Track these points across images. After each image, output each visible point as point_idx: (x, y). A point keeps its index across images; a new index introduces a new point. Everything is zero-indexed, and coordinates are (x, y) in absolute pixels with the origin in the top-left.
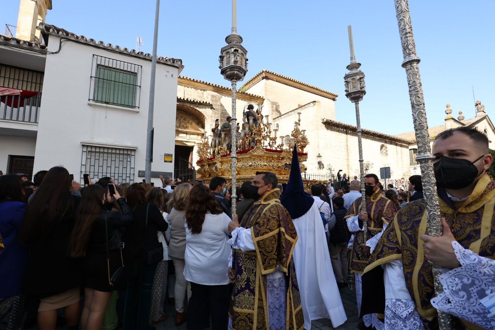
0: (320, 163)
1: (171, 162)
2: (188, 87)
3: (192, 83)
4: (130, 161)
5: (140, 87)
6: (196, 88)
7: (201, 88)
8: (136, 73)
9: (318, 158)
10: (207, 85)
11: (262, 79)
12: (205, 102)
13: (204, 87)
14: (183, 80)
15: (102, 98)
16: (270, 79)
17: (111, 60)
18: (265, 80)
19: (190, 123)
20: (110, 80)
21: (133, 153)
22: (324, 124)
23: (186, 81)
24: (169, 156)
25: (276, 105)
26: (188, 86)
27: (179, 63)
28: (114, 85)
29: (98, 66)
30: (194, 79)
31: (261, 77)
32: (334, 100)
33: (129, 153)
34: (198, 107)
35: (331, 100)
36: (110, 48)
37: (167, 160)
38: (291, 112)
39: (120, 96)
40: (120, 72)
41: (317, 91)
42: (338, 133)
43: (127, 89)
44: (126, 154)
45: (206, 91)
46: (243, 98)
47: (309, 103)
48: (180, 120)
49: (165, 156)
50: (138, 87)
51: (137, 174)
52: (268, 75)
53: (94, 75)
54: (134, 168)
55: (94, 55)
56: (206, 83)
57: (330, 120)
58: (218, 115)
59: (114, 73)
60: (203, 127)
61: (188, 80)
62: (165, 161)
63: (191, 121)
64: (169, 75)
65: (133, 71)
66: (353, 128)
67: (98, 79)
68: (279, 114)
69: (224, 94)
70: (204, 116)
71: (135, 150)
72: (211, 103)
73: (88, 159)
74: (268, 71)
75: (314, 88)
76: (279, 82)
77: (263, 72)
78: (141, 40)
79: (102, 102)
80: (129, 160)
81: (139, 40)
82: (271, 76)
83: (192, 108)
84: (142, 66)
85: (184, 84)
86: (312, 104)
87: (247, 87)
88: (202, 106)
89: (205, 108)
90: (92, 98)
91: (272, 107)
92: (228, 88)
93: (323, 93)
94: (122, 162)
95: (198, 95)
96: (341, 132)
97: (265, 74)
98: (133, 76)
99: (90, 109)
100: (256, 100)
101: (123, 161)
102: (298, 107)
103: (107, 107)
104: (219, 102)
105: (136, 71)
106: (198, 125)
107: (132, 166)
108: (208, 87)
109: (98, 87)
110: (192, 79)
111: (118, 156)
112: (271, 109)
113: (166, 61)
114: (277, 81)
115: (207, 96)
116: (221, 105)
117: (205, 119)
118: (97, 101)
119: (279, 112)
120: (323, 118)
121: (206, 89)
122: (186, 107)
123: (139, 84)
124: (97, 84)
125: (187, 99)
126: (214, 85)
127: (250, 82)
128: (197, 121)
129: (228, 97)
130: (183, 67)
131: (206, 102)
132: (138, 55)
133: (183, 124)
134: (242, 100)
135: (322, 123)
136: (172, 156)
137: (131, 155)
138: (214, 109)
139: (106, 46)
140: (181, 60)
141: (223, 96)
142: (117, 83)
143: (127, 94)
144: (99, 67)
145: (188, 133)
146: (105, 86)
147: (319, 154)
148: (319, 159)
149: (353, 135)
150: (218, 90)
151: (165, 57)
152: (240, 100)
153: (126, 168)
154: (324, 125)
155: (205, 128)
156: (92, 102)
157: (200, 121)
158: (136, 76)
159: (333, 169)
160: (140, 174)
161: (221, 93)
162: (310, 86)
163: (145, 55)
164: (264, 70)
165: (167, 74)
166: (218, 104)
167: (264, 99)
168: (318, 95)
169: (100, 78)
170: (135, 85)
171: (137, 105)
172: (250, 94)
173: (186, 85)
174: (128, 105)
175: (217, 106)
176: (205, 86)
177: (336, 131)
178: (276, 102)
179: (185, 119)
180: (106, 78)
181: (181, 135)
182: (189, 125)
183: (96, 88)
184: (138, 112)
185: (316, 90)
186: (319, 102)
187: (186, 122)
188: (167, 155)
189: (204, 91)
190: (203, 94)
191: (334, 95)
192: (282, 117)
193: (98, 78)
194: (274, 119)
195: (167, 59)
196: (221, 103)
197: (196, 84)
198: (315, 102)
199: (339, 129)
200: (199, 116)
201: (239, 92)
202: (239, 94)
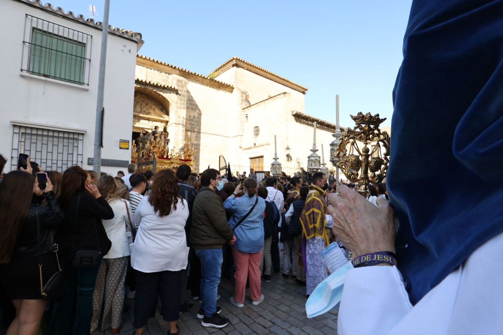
0: (288, 156)
1: (128, 149)
2: (151, 69)
3: (156, 64)
4: (78, 147)
5: (90, 60)
6: (160, 71)
7: (166, 71)
8: (85, 44)
9: (287, 150)
10: (173, 68)
11: (233, 67)
12: (169, 87)
13: (169, 70)
14: (146, 61)
15: (39, 69)
16: (240, 67)
17: (51, 25)
18: (235, 67)
19: (153, 108)
20: (51, 48)
21: (81, 137)
22: (293, 116)
23: (149, 62)
24: (125, 142)
25: (246, 94)
26: (151, 67)
27: (139, 37)
28: (56, 56)
29: (33, 30)
30: (157, 61)
31: (231, 64)
32: (304, 93)
33: (76, 137)
34: (162, 91)
35: (301, 93)
36: (49, 9)
37: (122, 146)
38: (261, 102)
39: (63, 70)
40: (64, 41)
41: (288, 84)
42: (306, 126)
43: (73, 62)
44: (71, 138)
45: (172, 74)
46: (212, 85)
47: (280, 94)
48: (141, 105)
49: (120, 142)
50: (88, 61)
51: (85, 161)
52: (239, 63)
53: (28, 40)
54: (82, 155)
55: (27, 15)
56: (172, 66)
57: (300, 113)
58: (184, 101)
59: (55, 40)
60: (167, 113)
61: (151, 61)
62: (121, 148)
63: (154, 107)
64: (126, 50)
65: (80, 40)
66: (321, 122)
67: (33, 46)
68: (248, 104)
69: (191, 80)
70: (168, 102)
71: (83, 134)
72: (176, 88)
73: (21, 142)
74: (238, 59)
75: (285, 80)
76: (250, 71)
77: (234, 59)
78: (94, 9)
79: (39, 74)
80: (75, 145)
81: (93, 9)
82: (241, 64)
83: (155, 92)
84: (92, 36)
85: (147, 66)
86: (282, 95)
87: (216, 74)
88: (166, 90)
89: (170, 93)
90: (25, 67)
91: (242, 96)
92: (195, 73)
93: (294, 85)
94: (67, 148)
95: (162, 78)
96: (309, 126)
97: (236, 61)
98: (81, 47)
99: (23, 81)
100: (225, 88)
101: (68, 146)
102: (268, 98)
103: (46, 81)
104: (185, 87)
105: (84, 42)
106: (162, 111)
107: (80, 152)
108: (174, 70)
109: (34, 55)
110: (156, 61)
111: (61, 140)
112: (240, 98)
113: (123, 33)
114: (247, 70)
115: (172, 80)
116: (188, 91)
117: (170, 105)
118: (33, 73)
119: (248, 102)
120: (293, 110)
121: (172, 72)
122: (148, 91)
123: (88, 57)
124: (32, 52)
125: (150, 82)
126: (180, 69)
127: (219, 69)
128: (161, 107)
129: (195, 83)
130: (142, 42)
131: (171, 87)
132: (87, 23)
133: (145, 109)
134: (210, 87)
135: (292, 115)
136: (128, 142)
137: (79, 140)
138: (180, 95)
139: (43, 5)
140: (141, 34)
141: (190, 81)
142: (60, 53)
143: (73, 67)
144: (35, 30)
145: (150, 119)
146: (43, 55)
147: (288, 146)
148: (288, 152)
149: (321, 129)
150: (185, 74)
151: (121, 29)
152: (208, 87)
153: (73, 154)
154: (293, 118)
155: (170, 115)
156: (25, 73)
157: (164, 107)
158: (85, 47)
159: (300, 162)
160: (90, 161)
161: (188, 78)
162: (281, 78)
163: (96, 24)
164: (235, 57)
165: (123, 48)
166: (184, 89)
167: (234, 88)
168: (289, 87)
169: (37, 44)
170: (83, 58)
171: (86, 82)
172: (219, 81)
173: (149, 66)
174: (74, 81)
175: (183, 92)
176: (171, 69)
177: (305, 124)
178: (246, 91)
179: (147, 104)
180: (44, 45)
181: (142, 121)
182: (151, 111)
183: (32, 57)
184: (87, 90)
185: (287, 82)
186: (289, 93)
187: (148, 107)
188: (123, 141)
189: (169, 74)
190: (168, 78)
191: (304, 89)
192: (252, 107)
193: (33, 44)
194: (243, 109)
195: (123, 31)
196: (187, 90)
197: (160, 66)
198: (286, 93)
199: (308, 122)
200: (163, 102)
201: (207, 78)
202: (207, 80)
